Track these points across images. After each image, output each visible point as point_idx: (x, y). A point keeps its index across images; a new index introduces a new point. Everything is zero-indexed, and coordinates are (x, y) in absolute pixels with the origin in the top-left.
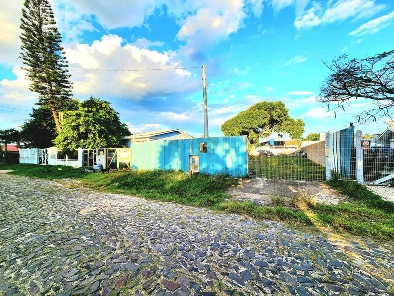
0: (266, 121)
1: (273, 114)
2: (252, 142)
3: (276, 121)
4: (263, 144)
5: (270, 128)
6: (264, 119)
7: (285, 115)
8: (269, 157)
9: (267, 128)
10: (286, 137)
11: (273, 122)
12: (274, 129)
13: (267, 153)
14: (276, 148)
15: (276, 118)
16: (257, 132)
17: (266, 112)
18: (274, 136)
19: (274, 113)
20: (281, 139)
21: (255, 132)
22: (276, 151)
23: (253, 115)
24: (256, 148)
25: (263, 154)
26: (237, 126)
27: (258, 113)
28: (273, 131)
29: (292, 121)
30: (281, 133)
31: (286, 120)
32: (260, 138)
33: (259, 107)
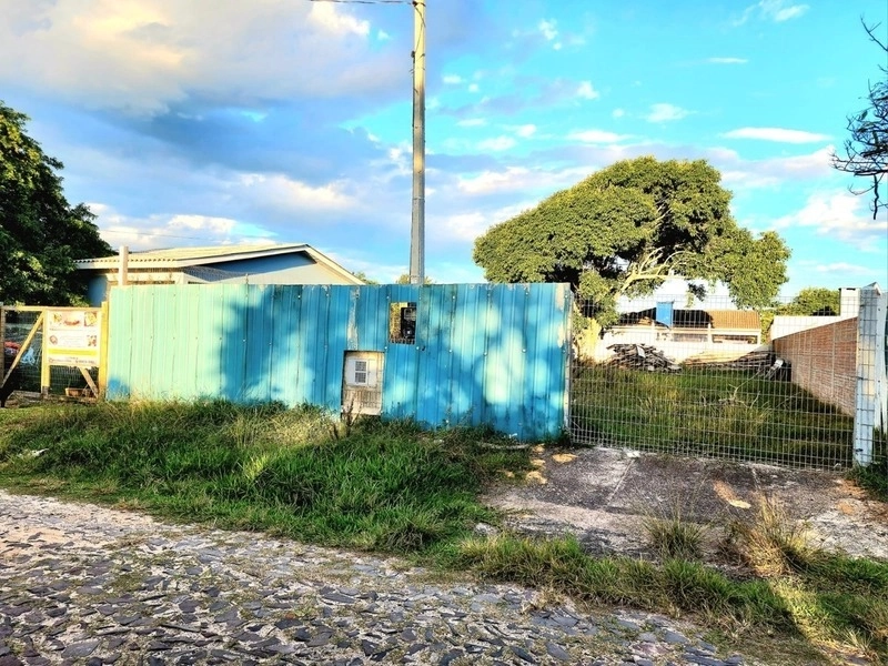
0: (646, 232)
1: (672, 210)
2: (590, 309)
3: (684, 236)
4: (631, 319)
5: (660, 261)
6: (638, 224)
7: (717, 215)
8: (651, 368)
9: (649, 259)
10: (718, 299)
11: (671, 239)
12: (675, 264)
13: (642, 353)
14: (677, 337)
15: (683, 224)
16: (611, 274)
17: (649, 201)
18: (674, 291)
19: (676, 206)
20: (698, 305)
21: (604, 274)
22: (679, 349)
23: (600, 209)
24: (602, 334)
25: (632, 359)
26: (537, 244)
27: (619, 202)
28: (671, 272)
29: (743, 236)
30: (698, 282)
31: (719, 232)
32: (618, 297)
33: (620, 178)
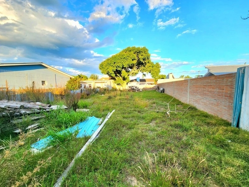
0: (135, 62)
1: (139, 57)
2: (124, 79)
3: (142, 64)
4: (132, 81)
5: (137, 69)
6: (133, 60)
7: (148, 59)
8: (137, 91)
9: (135, 68)
11: (140, 64)
12: (140, 69)
13: (135, 88)
14: (140, 84)
15: (142, 61)
16: (128, 72)
17: (135, 55)
19: (140, 57)
20: (145, 78)
21: (126, 71)
22: (141, 87)
23: (124, 57)
24: (127, 83)
25: (133, 89)
26: (111, 65)
27: (128, 55)
28: (139, 71)
29: (152, 63)
30: (144, 73)
31: (148, 63)
32: (130, 76)
33: (129, 50)
